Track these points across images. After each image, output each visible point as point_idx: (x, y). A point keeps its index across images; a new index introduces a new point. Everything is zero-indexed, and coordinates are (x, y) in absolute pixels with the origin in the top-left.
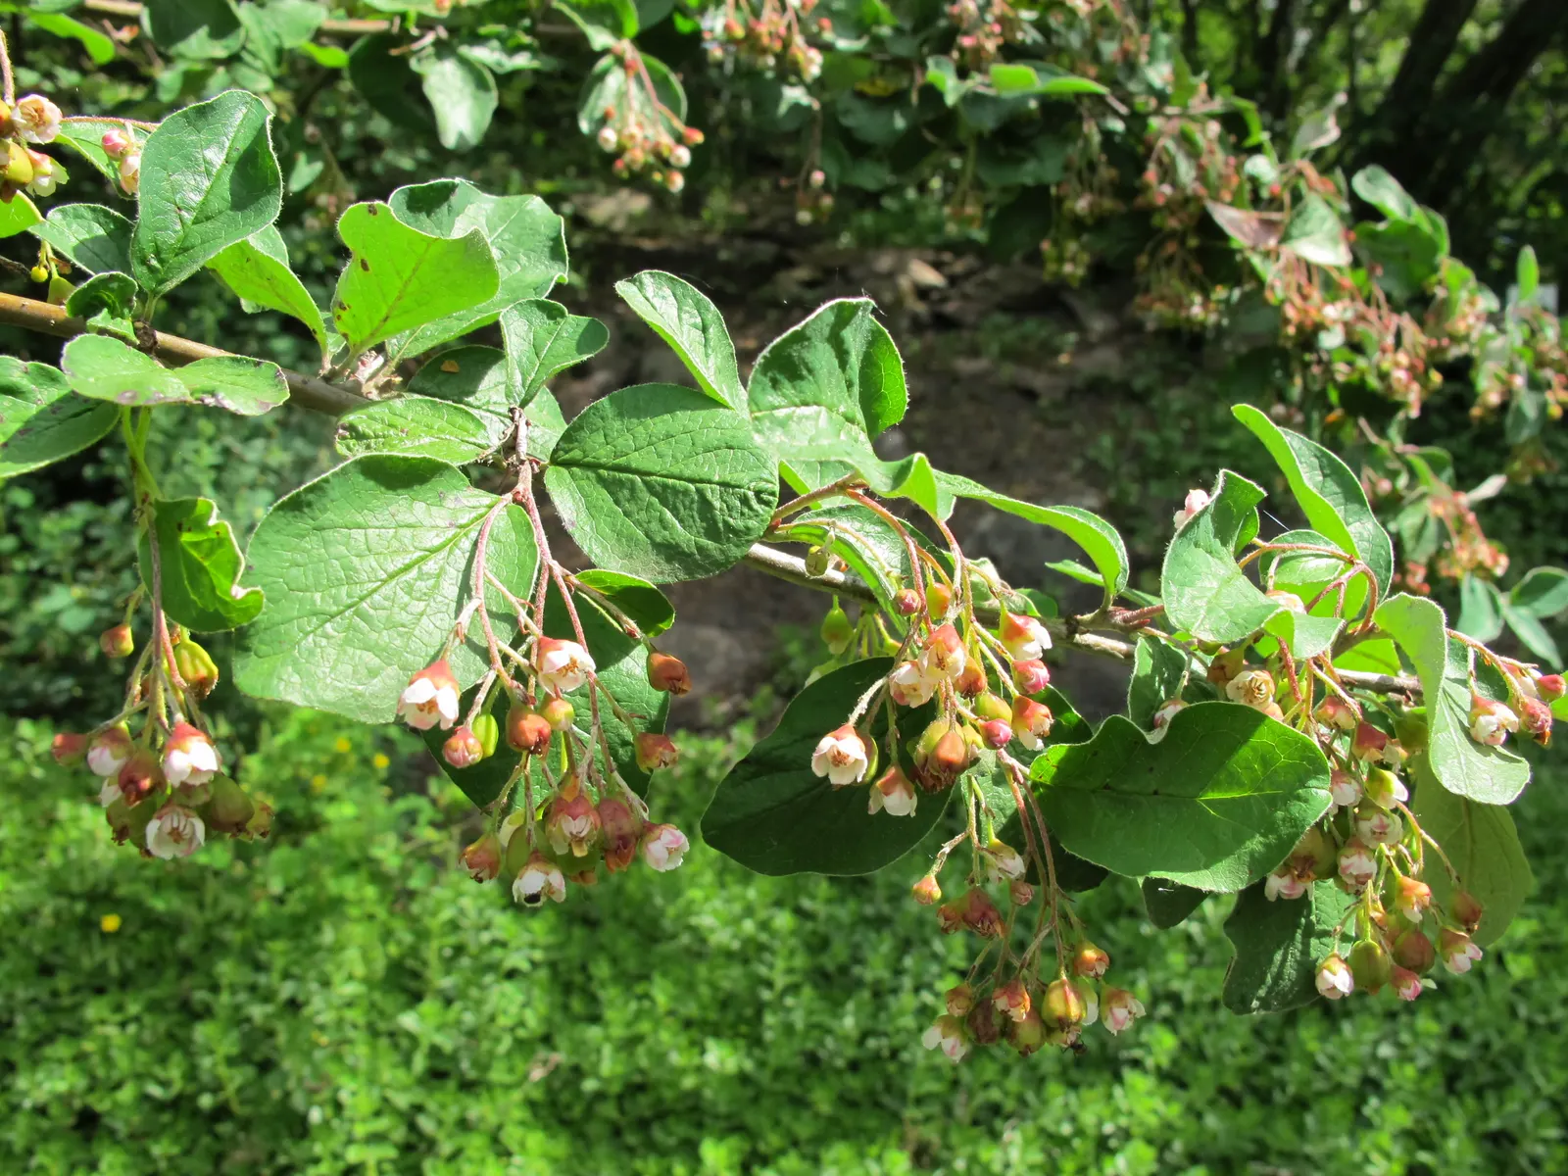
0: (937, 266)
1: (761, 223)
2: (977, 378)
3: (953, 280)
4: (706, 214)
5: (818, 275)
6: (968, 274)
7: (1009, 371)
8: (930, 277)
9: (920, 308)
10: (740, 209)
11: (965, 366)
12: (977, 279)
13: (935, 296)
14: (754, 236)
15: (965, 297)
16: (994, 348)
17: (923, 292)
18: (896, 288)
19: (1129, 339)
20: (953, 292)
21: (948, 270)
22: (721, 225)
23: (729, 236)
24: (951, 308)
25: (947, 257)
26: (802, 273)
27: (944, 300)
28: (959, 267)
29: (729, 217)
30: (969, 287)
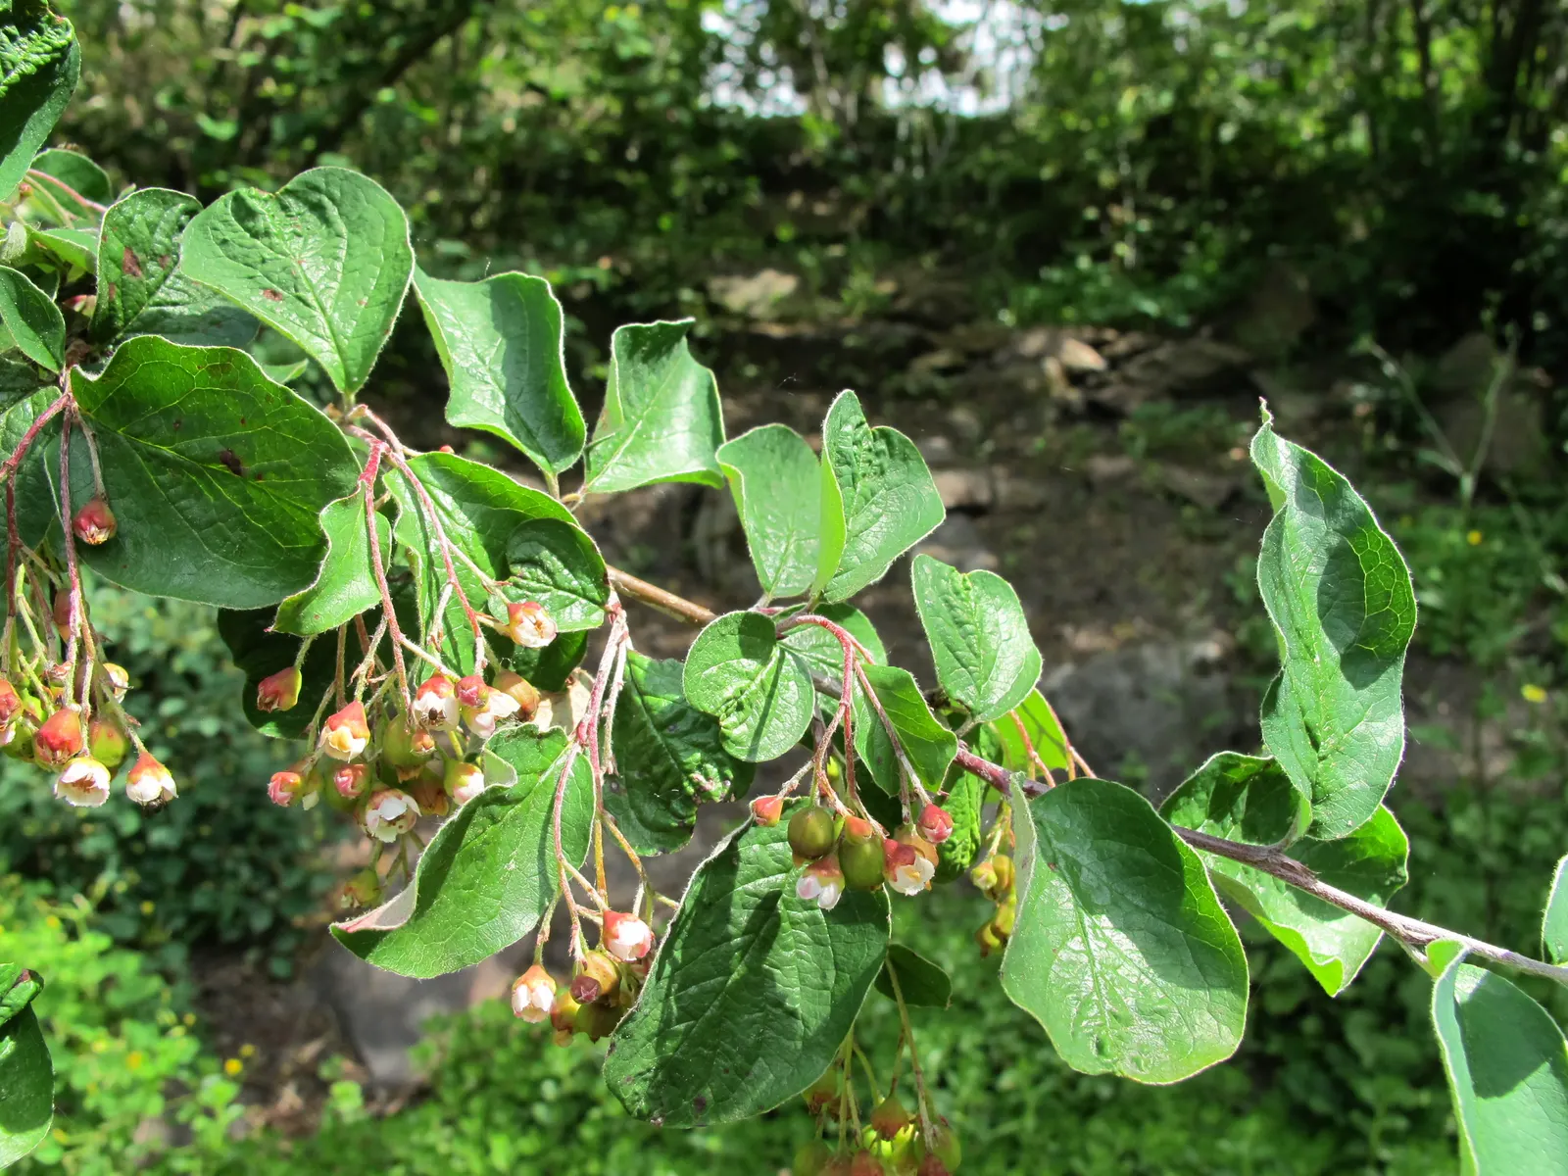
0: (1097, 345)
1: (904, 304)
2: (1117, 481)
3: (1114, 362)
4: (846, 296)
5: (961, 360)
6: (1133, 353)
7: (1155, 472)
8: (1087, 358)
9: (1074, 395)
10: (887, 287)
11: (1103, 466)
12: (1142, 359)
13: (1092, 381)
14: (895, 318)
15: (1128, 381)
16: (1141, 443)
17: (1076, 377)
18: (1042, 375)
19: (1329, 426)
20: (1113, 376)
21: (1107, 350)
22: (861, 307)
23: (869, 317)
24: (1106, 395)
25: (1110, 334)
26: (941, 359)
27: (1102, 384)
28: (1122, 346)
29: (871, 298)
30: (1133, 370)
